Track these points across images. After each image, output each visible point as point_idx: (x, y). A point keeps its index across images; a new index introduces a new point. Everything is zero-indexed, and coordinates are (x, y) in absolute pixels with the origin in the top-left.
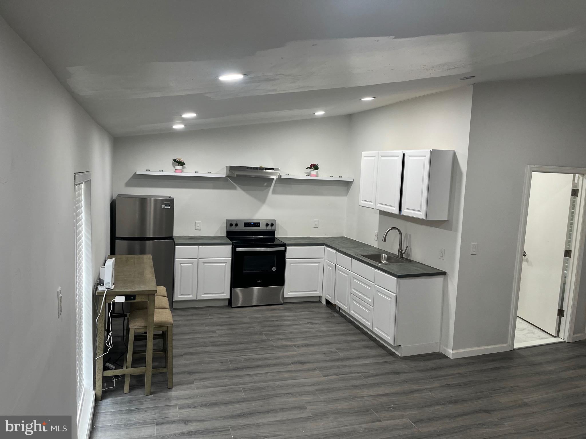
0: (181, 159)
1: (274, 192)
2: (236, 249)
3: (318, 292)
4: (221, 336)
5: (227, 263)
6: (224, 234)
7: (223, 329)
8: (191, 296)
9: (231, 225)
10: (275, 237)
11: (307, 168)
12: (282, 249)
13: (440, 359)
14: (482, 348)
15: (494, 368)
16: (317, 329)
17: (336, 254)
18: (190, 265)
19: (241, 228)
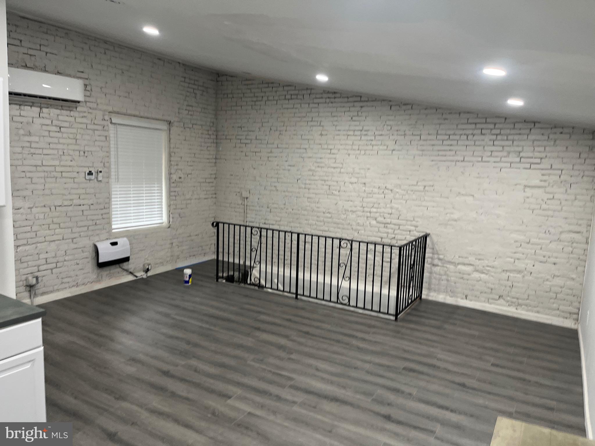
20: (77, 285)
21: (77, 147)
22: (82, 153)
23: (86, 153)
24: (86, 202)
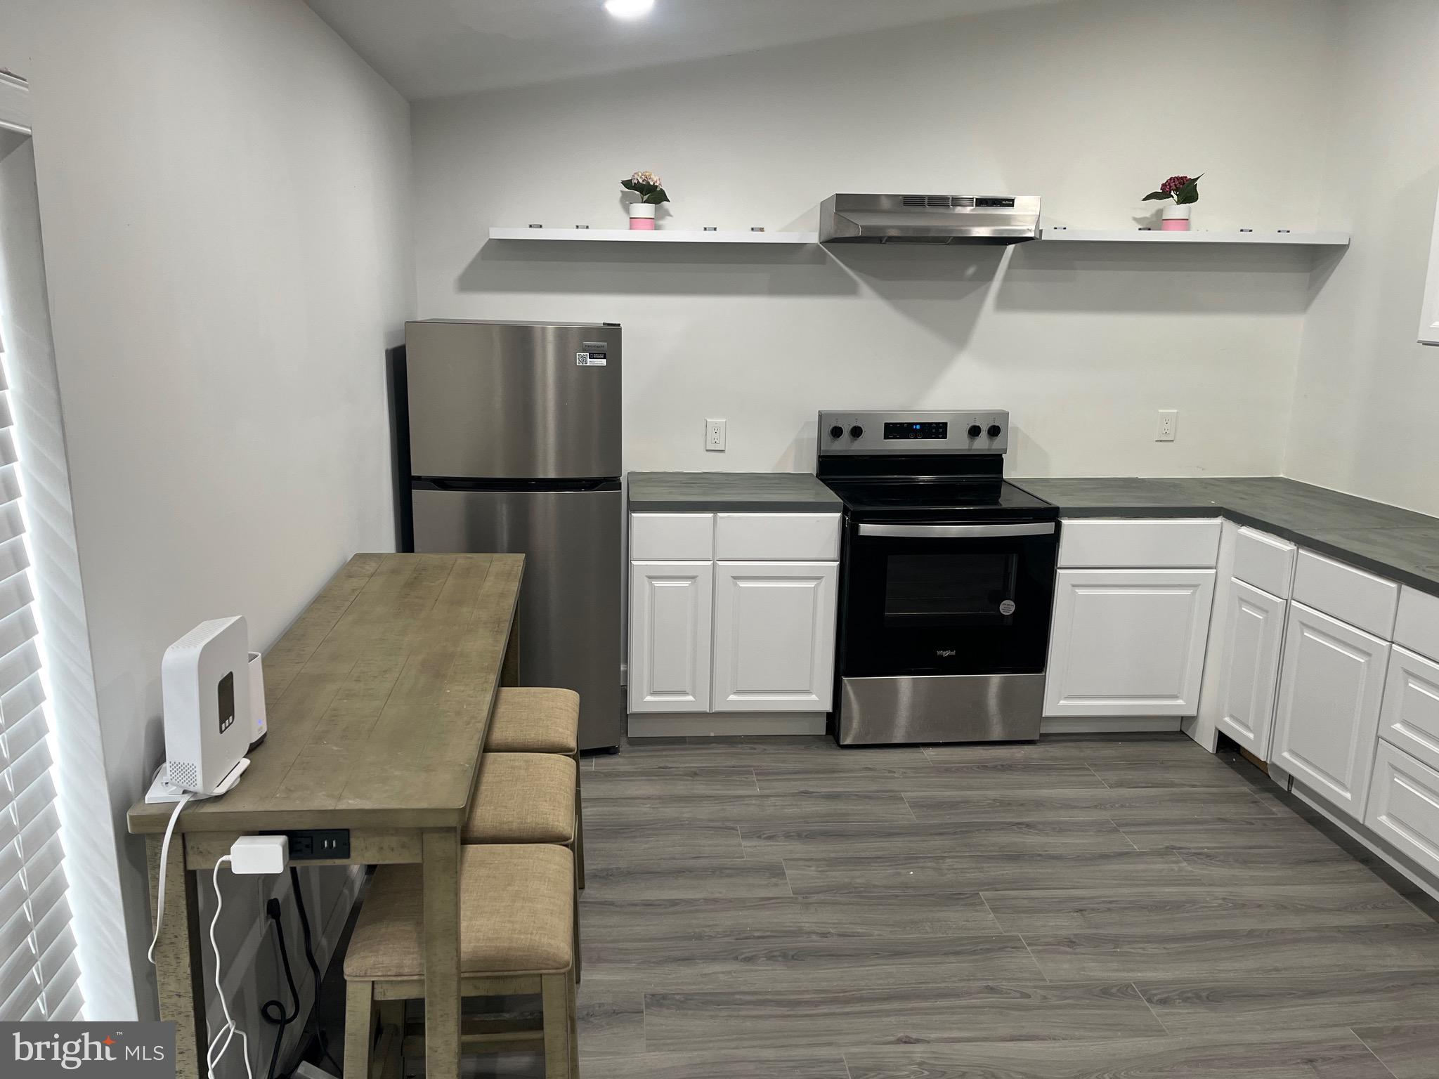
0: (652, 176)
1: (1005, 303)
2: (857, 529)
3: (1180, 702)
4: (804, 898)
5: (824, 579)
6: (810, 466)
7: (811, 859)
8: (690, 698)
9: (837, 432)
10: (1004, 477)
11: (1148, 198)
12: (1046, 528)
16: (1220, 891)
17: (1295, 559)
18: (686, 584)
19: (875, 443)
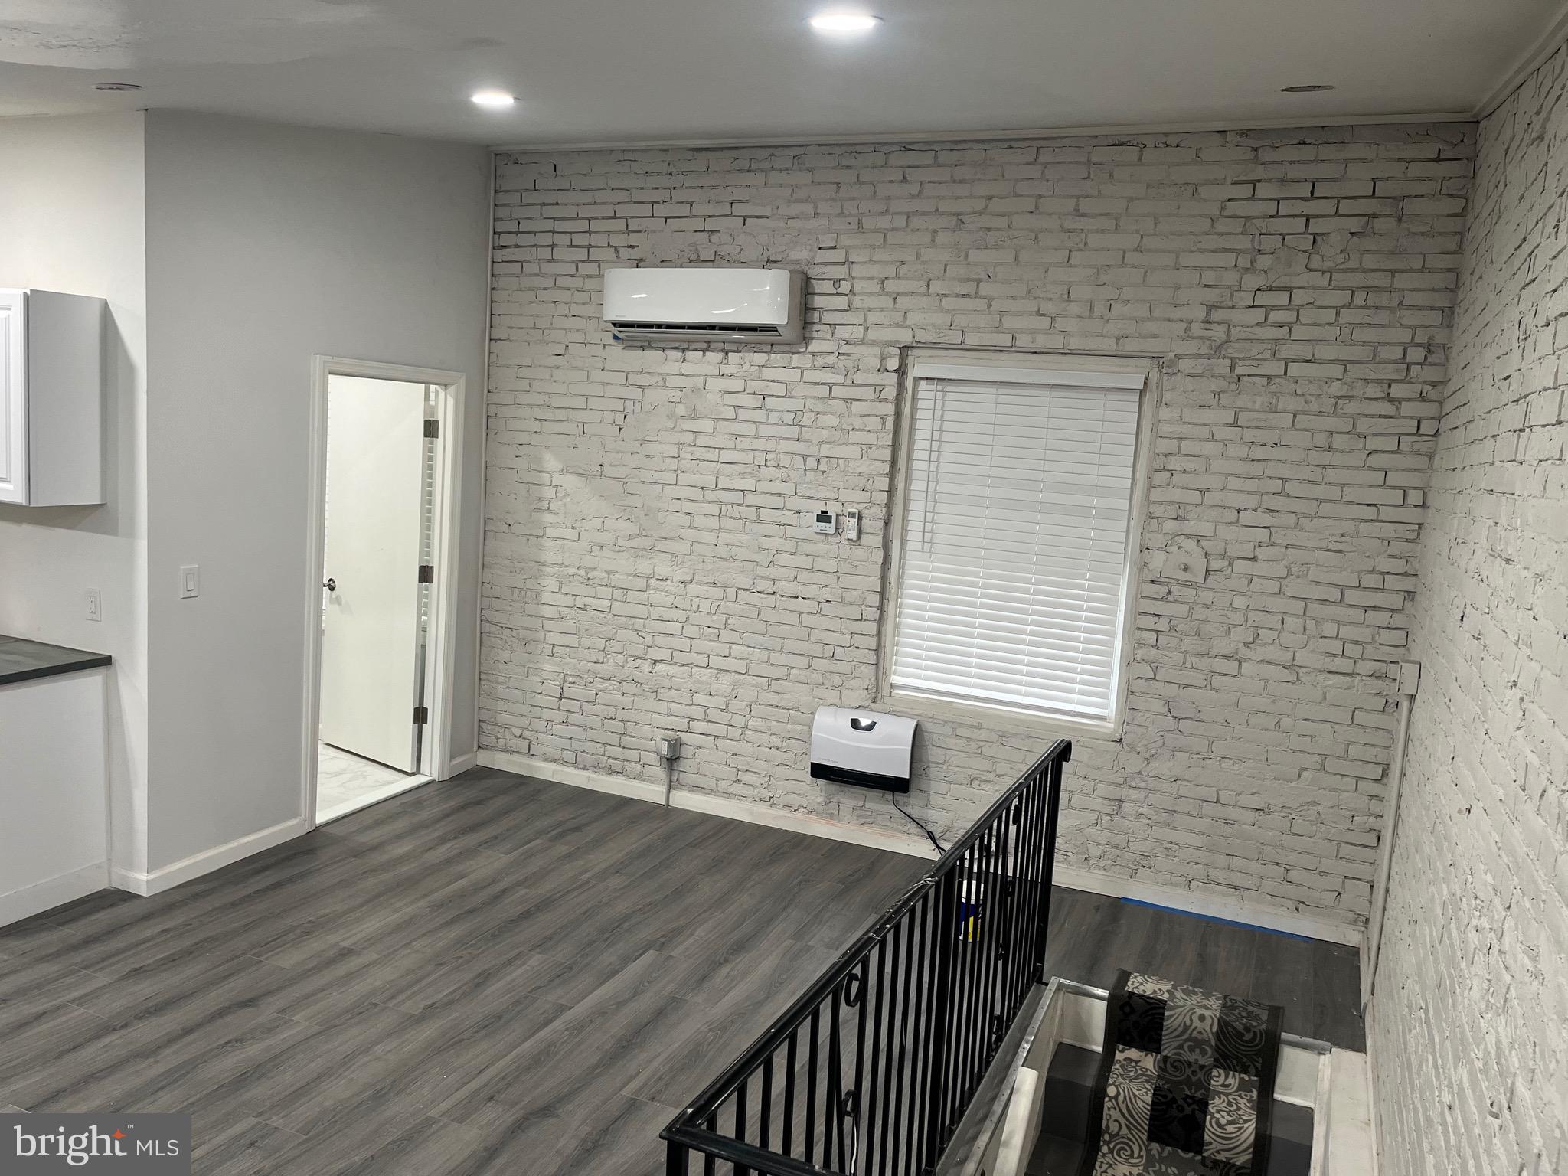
13: (112, 906)
14: (234, 844)
15: (268, 887)
20: (771, 802)
21: (799, 447)
22: (811, 463)
23: (823, 461)
24: (811, 591)
